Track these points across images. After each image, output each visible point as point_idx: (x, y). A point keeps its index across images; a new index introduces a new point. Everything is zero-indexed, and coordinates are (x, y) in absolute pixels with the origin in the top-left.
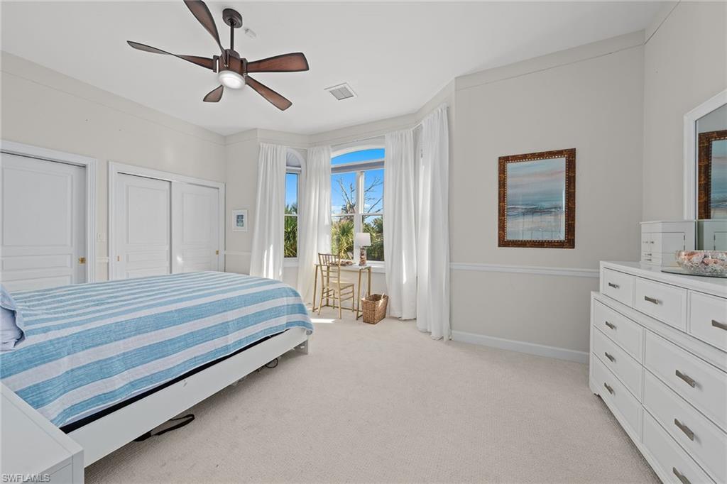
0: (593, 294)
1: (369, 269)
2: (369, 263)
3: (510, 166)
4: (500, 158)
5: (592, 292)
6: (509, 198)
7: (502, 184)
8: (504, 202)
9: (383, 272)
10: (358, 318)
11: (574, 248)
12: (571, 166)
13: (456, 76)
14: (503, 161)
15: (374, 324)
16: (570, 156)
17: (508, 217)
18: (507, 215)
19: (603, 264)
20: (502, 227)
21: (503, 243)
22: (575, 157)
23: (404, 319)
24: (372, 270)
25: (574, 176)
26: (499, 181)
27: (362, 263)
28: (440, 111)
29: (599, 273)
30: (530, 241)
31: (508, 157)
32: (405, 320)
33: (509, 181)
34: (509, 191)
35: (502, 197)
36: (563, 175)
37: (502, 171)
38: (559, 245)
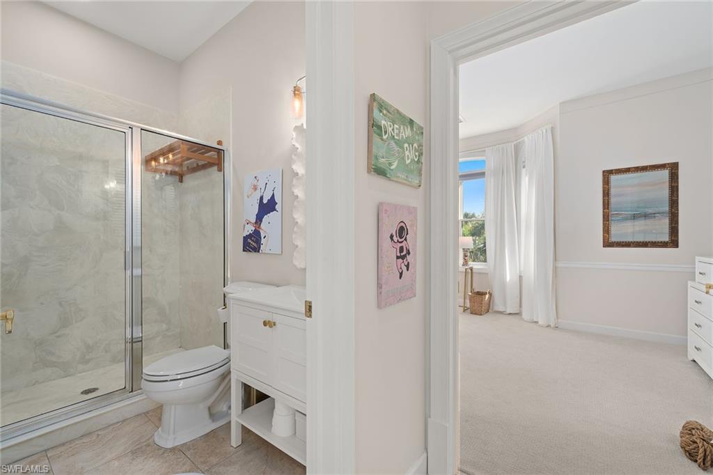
0: (690, 283)
1: (471, 269)
2: (471, 264)
3: (613, 178)
4: (604, 172)
5: (689, 282)
6: (612, 205)
7: (606, 194)
8: (608, 209)
9: (486, 272)
10: (464, 311)
11: (677, 247)
12: (674, 177)
13: (561, 101)
14: (607, 174)
15: (481, 315)
16: (673, 169)
17: (612, 222)
18: (612, 220)
19: (698, 258)
20: (606, 230)
21: (608, 244)
22: (678, 169)
23: (508, 312)
24: (474, 271)
25: (677, 187)
26: (604, 191)
27: (465, 263)
28: (544, 131)
29: (695, 268)
30: (634, 242)
31: (612, 170)
32: (510, 314)
33: (613, 191)
34: (613, 200)
35: (606, 205)
36: (667, 186)
37: (606, 182)
38: (664, 245)
